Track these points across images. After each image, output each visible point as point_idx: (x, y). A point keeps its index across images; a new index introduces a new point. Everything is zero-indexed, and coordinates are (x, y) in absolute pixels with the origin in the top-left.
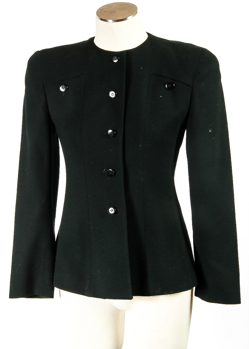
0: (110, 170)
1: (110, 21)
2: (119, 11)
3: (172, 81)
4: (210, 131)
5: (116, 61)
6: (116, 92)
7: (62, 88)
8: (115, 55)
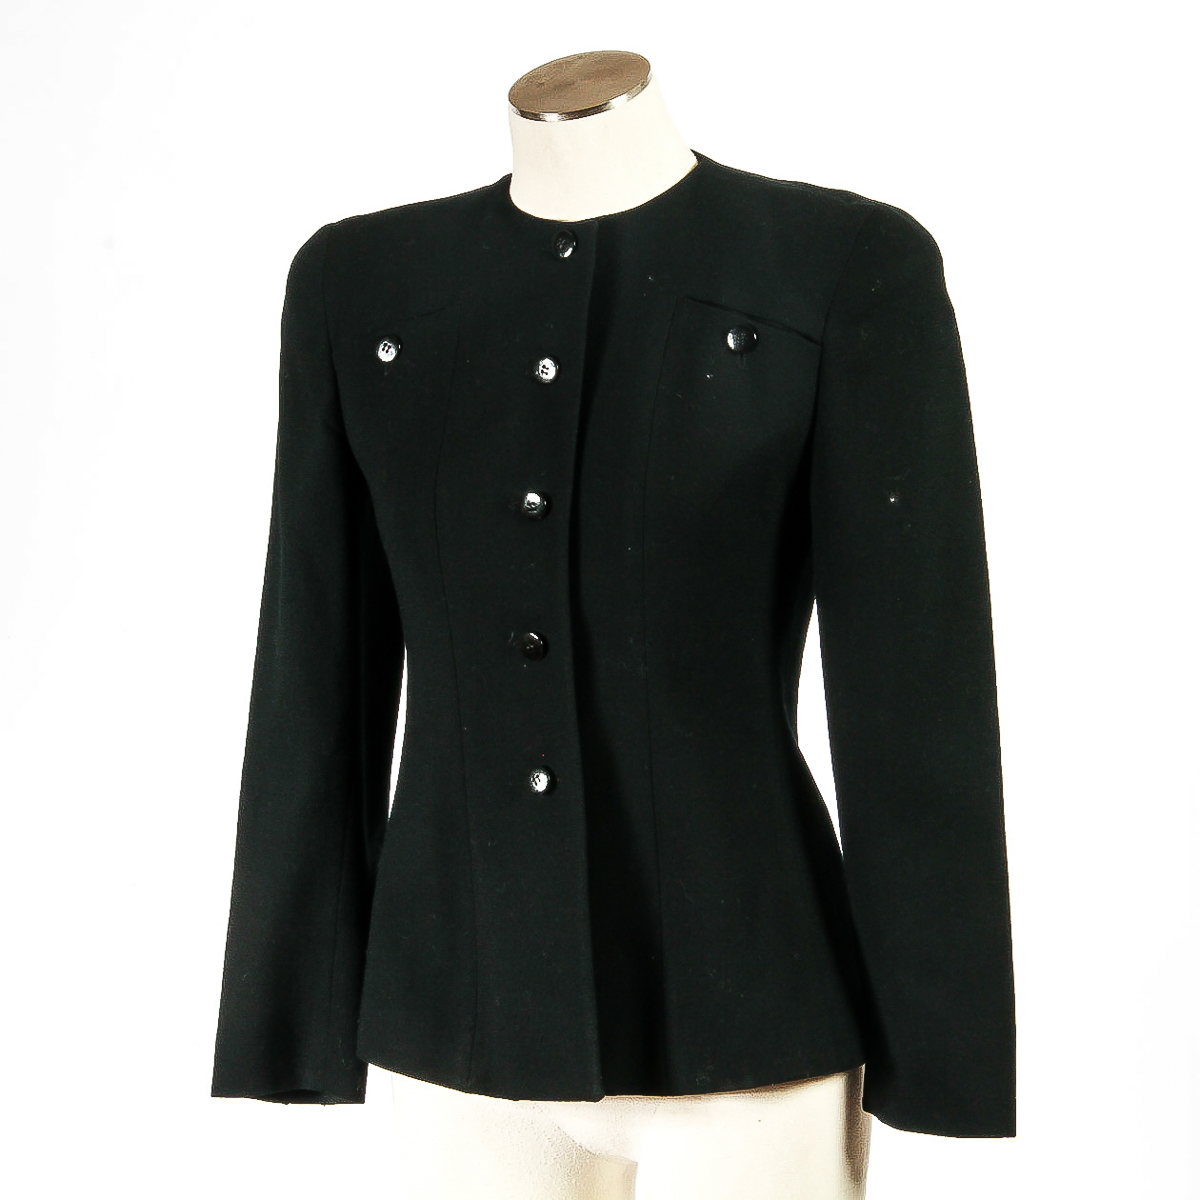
0: (532, 634)
1: (552, 118)
2: (586, 82)
3: (750, 321)
4: (892, 500)
5: (567, 254)
6: (556, 361)
7: (383, 349)
8: (563, 235)
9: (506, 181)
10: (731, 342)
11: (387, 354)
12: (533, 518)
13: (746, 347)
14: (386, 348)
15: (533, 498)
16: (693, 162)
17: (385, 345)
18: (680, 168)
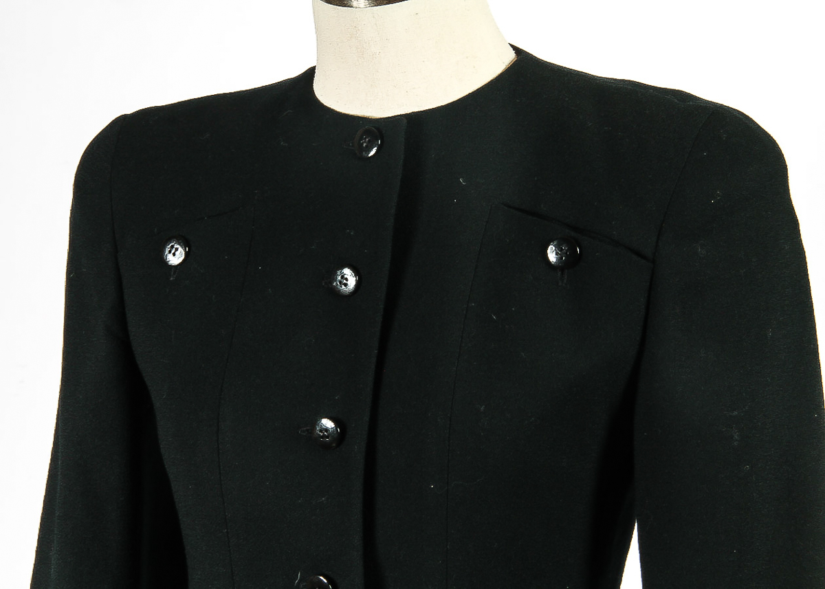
3: (573, 233)
5: (372, 153)
6: (356, 272)
7: (170, 252)
8: (368, 132)
9: (310, 74)
10: (552, 256)
11: (176, 257)
12: (326, 446)
13: (570, 262)
14: (173, 251)
15: (328, 423)
16: (511, 56)
17: (172, 247)
18: (495, 63)
